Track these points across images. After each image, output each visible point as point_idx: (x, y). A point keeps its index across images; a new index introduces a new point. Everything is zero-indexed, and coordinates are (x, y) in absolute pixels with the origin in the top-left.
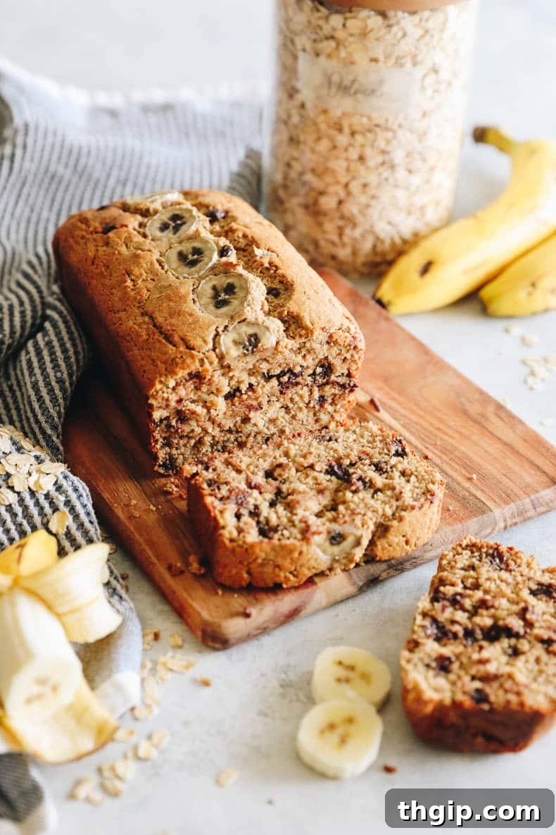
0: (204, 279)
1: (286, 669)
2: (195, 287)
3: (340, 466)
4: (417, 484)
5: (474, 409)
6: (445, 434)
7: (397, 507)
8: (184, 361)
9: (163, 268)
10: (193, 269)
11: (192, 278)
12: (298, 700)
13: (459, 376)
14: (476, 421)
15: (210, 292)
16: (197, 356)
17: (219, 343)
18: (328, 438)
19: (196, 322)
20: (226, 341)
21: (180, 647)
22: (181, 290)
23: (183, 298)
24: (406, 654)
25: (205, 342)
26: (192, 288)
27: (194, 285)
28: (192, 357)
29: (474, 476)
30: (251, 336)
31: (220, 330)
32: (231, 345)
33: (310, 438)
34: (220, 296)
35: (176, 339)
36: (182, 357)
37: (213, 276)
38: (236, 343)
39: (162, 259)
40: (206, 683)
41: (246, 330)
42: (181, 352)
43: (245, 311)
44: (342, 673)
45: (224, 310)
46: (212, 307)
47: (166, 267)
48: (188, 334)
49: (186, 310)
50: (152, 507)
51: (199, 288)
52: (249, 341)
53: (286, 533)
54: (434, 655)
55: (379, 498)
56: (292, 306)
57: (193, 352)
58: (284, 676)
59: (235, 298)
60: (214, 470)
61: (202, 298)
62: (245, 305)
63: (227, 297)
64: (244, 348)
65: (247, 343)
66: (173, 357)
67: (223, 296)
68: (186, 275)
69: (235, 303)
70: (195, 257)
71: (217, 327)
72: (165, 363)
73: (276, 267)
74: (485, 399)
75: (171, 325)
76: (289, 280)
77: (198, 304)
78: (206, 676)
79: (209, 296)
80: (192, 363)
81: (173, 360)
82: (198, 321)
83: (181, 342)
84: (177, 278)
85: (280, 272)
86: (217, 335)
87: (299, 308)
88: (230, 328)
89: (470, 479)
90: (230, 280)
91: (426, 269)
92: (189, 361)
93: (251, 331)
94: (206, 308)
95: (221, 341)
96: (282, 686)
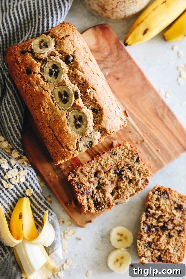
0: (70, 111)
1: (102, 230)
2: (67, 115)
3: (118, 168)
4: (143, 177)
5: (160, 112)
6: (150, 127)
7: (137, 189)
8: (67, 156)
9: (54, 102)
10: (65, 105)
11: (66, 110)
12: (106, 242)
13: (156, 93)
14: (161, 119)
15: (73, 119)
16: (72, 154)
17: (79, 147)
18: (113, 153)
19: (70, 137)
20: (81, 145)
21: (70, 225)
22: (63, 119)
23: (63, 124)
24: (138, 241)
25: (74, 147)
26: (66, 116)
27: (67, 114)
28: (70, 154)
29: (159, 150)
30: (89, 142)
31: (79, 141)
32: (83, 147)
33: (108, 155)
34: (77, 122)
35: (64, 145)
36: (66, 154)
37: (73, 111)
38: (84, 146)
39: (53, 96)
40: (80, 239)
41: (87, 140)
42: (66, 152)
43: (87, 132)
44: (119, 237)
45: (79, 129)
46: (74, 128)
47: (55, 102)
48: (68, 143)
49: (66, 130)
50: (57, 176)
51: (69, 116)
52: (89, 144)
53: (103, 207)
54: (147, 241)
55: (131, 186)
56: (103, 125)
57: (70, 152)
58: (102, 233)
59: (83, 124)
60: (78, 176)
61: (70, 122)
62: (87, 129)
63: (80, 123)
64: (87, 147)
65: (88, 145)
66: (63, 153)
67: (78, 122)
68: (63, 108)
69: (83, 126)
70: (66, 98)
71: (78, 139)
72: (61, 155)
73: (96, 100)
74: (164, 106)
75: (61, 138)
76: (101, 107)
77: (69, 126)
78: (80, 237)
79: (73, 121)
80: (70, 156)
81: (63, 155)
82: (70, 136)
83: (65, 147)
84: (60, 109)
85: (97, 103)
86: (78, 143)
87: (106, 125)
88: (82, 139)
89: (158, 151)
90: (80, 114)
91: (145, 32)
92: (69, 156)
93: (89, 140)
94: (72, 127)
95: (80, 146)
96: (102, 237)
